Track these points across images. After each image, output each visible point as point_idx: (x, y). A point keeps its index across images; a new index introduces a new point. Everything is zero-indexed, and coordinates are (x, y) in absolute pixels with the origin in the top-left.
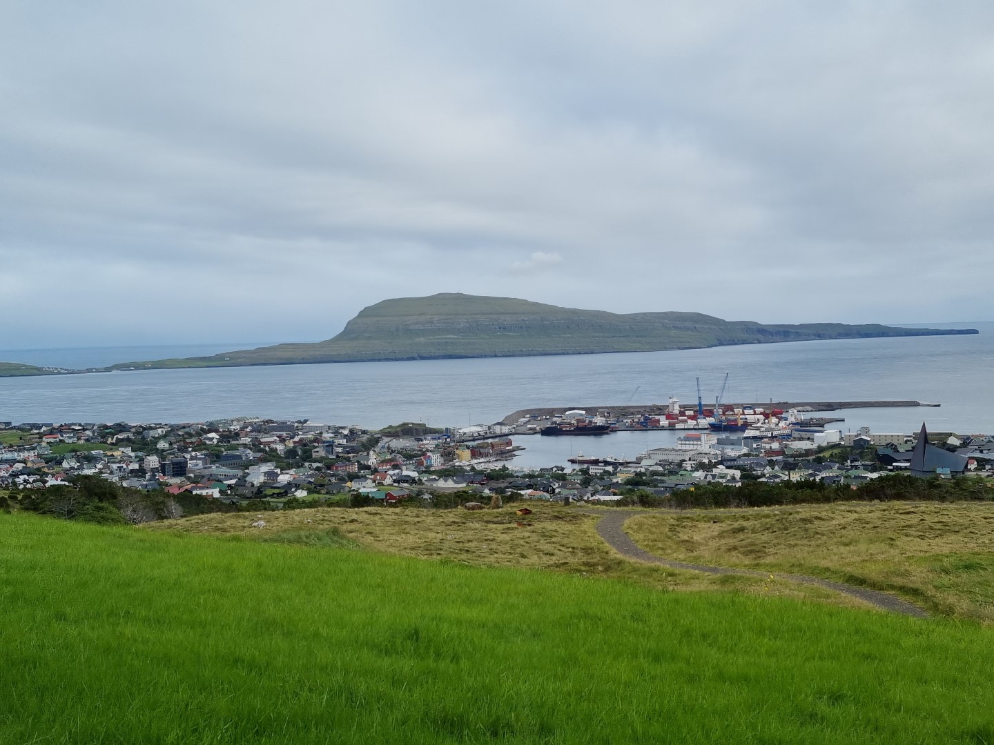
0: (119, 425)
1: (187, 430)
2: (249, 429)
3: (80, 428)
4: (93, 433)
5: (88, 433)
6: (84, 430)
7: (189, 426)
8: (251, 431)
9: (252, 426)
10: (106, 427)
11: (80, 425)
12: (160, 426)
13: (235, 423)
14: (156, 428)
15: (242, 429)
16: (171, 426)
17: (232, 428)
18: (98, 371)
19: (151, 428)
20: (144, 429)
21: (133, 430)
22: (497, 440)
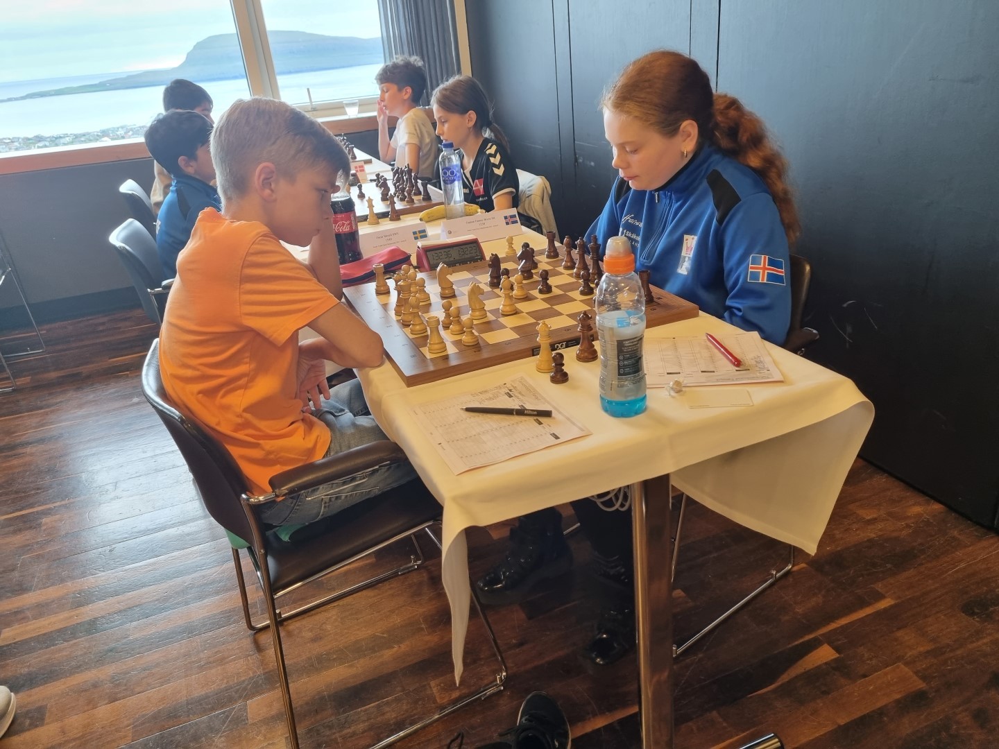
0: (37, 137)
1: (87, 137)
2: (131, 133)
3: (9, 141)
4: (20, 143)
5: (16, 144)
6: (12, 142)
7: (88, 134)
8: (133, 135)
9: (132, 131)
10: (29, 139)
11: (9, 139)
12: (66, 135)
13: (120, 129)
14: (64, 137)
15: (126, 133)
16: (75, 135)
17: (118, 133)
18: (16, 99)
19: (60, 137)
20: (56, 138)
21: (48, 139)
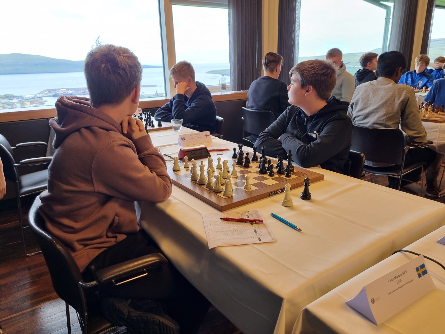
22: (38, 99)
